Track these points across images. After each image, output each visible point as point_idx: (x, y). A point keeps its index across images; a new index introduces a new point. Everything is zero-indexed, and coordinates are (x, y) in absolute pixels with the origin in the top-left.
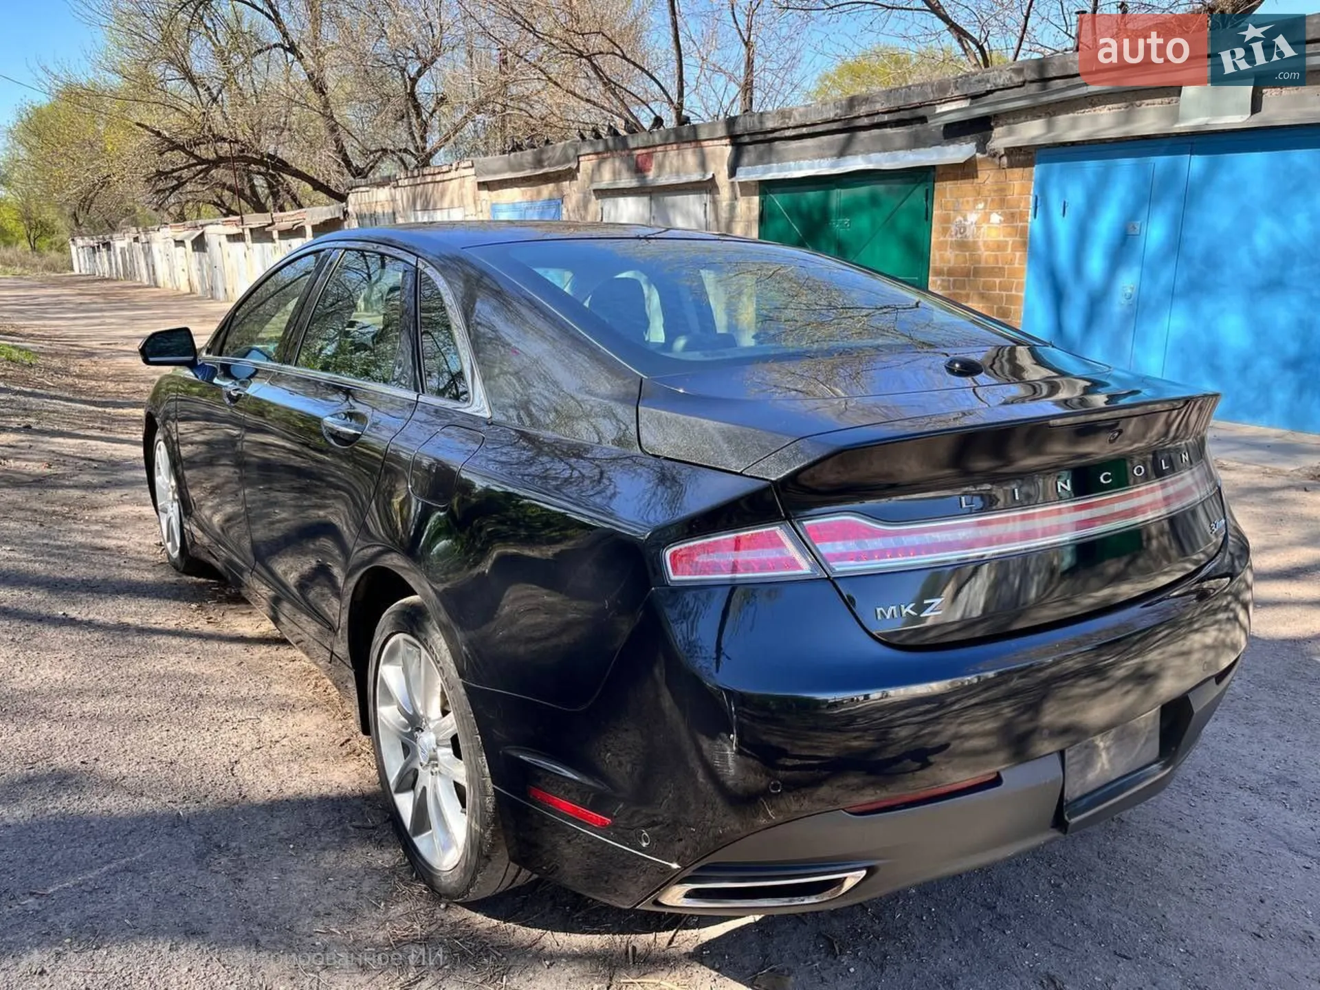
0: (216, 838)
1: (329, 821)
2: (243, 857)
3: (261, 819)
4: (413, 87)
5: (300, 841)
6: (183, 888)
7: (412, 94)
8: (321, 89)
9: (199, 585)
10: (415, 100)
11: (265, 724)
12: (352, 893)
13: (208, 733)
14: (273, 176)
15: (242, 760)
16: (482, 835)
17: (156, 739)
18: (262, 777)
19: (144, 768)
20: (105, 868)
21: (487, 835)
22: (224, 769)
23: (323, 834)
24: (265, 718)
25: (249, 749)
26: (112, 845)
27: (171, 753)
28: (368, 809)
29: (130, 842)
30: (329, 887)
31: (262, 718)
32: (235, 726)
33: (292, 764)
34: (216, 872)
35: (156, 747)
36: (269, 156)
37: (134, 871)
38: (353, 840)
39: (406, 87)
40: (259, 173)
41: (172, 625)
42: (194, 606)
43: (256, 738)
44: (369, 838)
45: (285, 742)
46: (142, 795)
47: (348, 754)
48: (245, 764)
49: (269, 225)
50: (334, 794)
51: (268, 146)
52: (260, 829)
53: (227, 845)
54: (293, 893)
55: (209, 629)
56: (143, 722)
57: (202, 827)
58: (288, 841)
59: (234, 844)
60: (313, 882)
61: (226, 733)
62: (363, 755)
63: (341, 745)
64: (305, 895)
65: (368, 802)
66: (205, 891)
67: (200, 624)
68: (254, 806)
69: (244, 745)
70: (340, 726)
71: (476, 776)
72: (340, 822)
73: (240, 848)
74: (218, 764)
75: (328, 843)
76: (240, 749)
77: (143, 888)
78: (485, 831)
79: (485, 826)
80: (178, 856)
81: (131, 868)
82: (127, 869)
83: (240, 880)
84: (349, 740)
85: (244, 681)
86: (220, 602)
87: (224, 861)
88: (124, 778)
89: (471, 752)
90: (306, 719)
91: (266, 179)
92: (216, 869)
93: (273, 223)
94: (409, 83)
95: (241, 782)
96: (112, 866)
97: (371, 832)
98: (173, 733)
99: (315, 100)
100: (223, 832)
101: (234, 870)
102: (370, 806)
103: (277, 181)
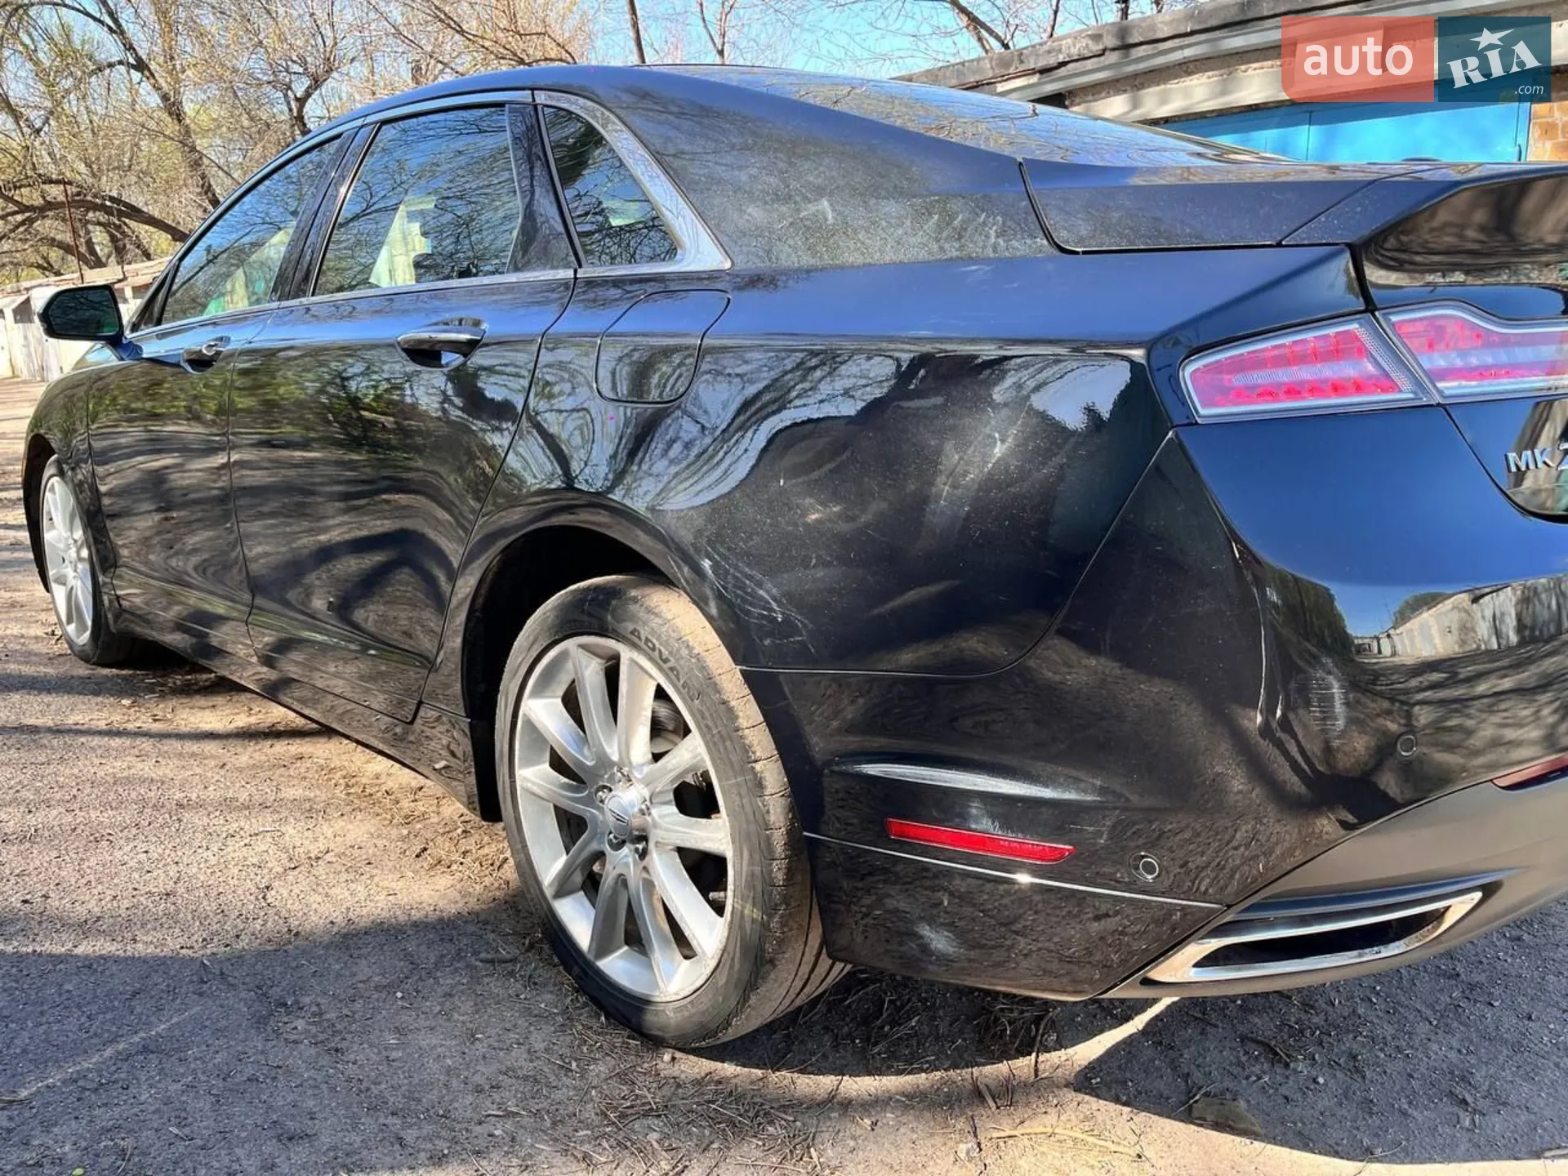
0: (276, 992)
1: (442, 956)
2: (328, 1016)
3: (337, 961)
4: (300, 110)
5: (408, 986)
6: (250, 1071)
7: (300, 119)
8: (177, 114)
9: (125, 678)
10: (304, 125)
11: (291, 837)
12: (519, 1053)
13: (209, 853)
14: (118, 228)
15: (276, 884)
16: (765, 926)
17: (132, 864)
18: (315, 906)
19: (126, 904)
20: (109, 1052)
21: (775, 923)
22: (252, 898)
23: (439, 974)
24: (289, 830)
25: (280, 870)
26: (109, 1016)
27: (161, 881)
28: (493, 935)
29: (138, 1010)
30: (481, 1048)
31: (283, 829)
32: (247, 841)
33: (352, 885)
34: (295, 1042)
35: (136, 875)
36: (112, 199)
37: (157, 1051)
38: (486, 980)
39: (291, 110)
40: (99, 224)
41: (102, 725)
42: (126, 702)
43: (284, 856)
44: (512, 974)
45: (328, 857)
46: (135, 941)
47: (432, 867)
48: (282, 890)
49: (120, 281)
50: (433, 917)
51: (110, 186)
52: (339, 975)
53: (297, 1002)
54: (431, 1063)
55: (157, 727)
56: (105, 843)
57: (247, 980)
58: (390, 988)
59: (307, 1000)
60: (454, 1043)
61: (235, 850)
62: (454, 867)
63: (417, 856)
64: (449, 1062)
65: (489, 927)
66: (290, 1072)
67: (144, 721)
68: (316, 945)
69: (270, 865)
70: (405, 832)
71: (753, 827)
72: (459, 955)
73: (318, 1005)
74: (240, 892)
75: (453, 987)
76: (266, 871)
77: (183, 1075)
78: (770, 916)
79: (769, 909)
80: (224, 1023)
81: (152, 1047)
82: (146, 1050)
83: (337, 1050)
84: (425, 849)
85: (238, 785)
86: (163, 696)
87: (300, 1024)
88: (98, 919)
89: (744, 791)
90: (350, 827)
91: (108, 232)
92: (293, 1037)
93: (125, 278)
94: (293, 104)
95: (284, 913)
96: (121, 1047)
97: (510, 967)
98: (156, 856)
99: (171, 127)
100: (284, 984)
101: (321, 1037)
102: (493, 932)
103: (123, 233)
